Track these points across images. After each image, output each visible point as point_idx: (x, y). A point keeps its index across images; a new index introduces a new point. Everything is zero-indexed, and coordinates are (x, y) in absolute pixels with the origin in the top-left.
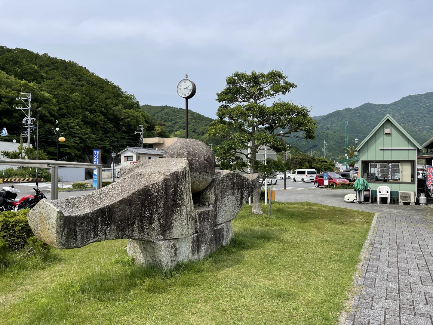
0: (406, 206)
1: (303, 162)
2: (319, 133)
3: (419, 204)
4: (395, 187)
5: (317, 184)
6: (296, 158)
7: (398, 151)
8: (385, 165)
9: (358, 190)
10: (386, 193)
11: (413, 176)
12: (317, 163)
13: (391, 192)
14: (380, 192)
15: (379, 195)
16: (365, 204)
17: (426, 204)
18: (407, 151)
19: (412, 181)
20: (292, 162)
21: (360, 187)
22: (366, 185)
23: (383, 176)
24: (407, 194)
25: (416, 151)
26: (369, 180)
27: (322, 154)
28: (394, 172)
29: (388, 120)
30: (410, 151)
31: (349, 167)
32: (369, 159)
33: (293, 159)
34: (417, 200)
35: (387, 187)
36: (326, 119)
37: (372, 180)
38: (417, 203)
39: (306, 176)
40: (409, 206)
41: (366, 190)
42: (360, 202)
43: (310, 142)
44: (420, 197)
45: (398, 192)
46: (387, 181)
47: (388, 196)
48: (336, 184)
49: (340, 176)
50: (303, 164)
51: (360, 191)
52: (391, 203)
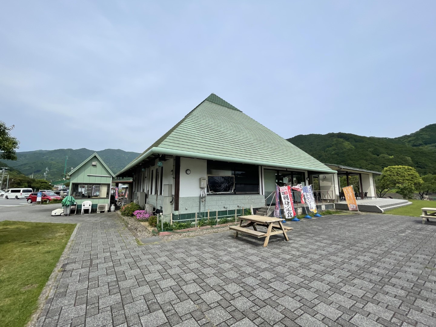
0: (102, 214)
1: (21, 183)
2: (43, 162)
3: (110, 211)
4: (96, 201)
5: (30, 201)
6: (14, 179)
7: (100, 178)
8: (90, 186)
9: (66, 205)
10: (88, 206)
11: (108, 194)
12: (37, 183)
13: (92, 205)
14: (84, 206)
15: (83, 208)
16: (70, 216)
17: (115, 211)
18: (106, 178)
19: (107, 197)
20: (9, 182)
21: (68, 203)
22: (73, 202)
23: (88, 193)
24: (103, 205)
25: (112, 178)
26: (77, 197)
27: (44, 177)
28: (96, 191)
29: (95, 157)
30: (108, 178)
31: (65, 187)
32: (78, 182)
33: (10, 179)
34: (109, 209)
35: (90, 202)
36: (52, 153)
37: (79, 197)
38: (109, 211)
39: (21, 194)
40: (104, 213)
41: (73, 205)
42: (66, 215)
43: (34, 168)
44: (111, 207)
45: (97, 205)
46: (90, 198)
47: (90, 208)
48: (50, 200)
49: (55, 194)
50: (22, 184)
51: (67, 206)
52: (91, 213)
